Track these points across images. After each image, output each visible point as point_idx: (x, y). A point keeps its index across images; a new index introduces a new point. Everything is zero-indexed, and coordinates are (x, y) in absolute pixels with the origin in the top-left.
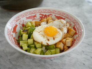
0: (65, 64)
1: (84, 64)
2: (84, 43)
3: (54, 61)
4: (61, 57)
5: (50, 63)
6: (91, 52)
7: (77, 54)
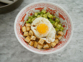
0: (69, 56)
1: (81, 51)
2: (75, 32)
3: (62, 56)
4: (64, 51)
5: (60, 59)
6: (82, 40)
7: (74, 45)
